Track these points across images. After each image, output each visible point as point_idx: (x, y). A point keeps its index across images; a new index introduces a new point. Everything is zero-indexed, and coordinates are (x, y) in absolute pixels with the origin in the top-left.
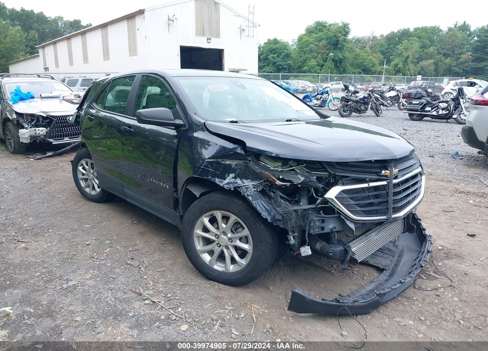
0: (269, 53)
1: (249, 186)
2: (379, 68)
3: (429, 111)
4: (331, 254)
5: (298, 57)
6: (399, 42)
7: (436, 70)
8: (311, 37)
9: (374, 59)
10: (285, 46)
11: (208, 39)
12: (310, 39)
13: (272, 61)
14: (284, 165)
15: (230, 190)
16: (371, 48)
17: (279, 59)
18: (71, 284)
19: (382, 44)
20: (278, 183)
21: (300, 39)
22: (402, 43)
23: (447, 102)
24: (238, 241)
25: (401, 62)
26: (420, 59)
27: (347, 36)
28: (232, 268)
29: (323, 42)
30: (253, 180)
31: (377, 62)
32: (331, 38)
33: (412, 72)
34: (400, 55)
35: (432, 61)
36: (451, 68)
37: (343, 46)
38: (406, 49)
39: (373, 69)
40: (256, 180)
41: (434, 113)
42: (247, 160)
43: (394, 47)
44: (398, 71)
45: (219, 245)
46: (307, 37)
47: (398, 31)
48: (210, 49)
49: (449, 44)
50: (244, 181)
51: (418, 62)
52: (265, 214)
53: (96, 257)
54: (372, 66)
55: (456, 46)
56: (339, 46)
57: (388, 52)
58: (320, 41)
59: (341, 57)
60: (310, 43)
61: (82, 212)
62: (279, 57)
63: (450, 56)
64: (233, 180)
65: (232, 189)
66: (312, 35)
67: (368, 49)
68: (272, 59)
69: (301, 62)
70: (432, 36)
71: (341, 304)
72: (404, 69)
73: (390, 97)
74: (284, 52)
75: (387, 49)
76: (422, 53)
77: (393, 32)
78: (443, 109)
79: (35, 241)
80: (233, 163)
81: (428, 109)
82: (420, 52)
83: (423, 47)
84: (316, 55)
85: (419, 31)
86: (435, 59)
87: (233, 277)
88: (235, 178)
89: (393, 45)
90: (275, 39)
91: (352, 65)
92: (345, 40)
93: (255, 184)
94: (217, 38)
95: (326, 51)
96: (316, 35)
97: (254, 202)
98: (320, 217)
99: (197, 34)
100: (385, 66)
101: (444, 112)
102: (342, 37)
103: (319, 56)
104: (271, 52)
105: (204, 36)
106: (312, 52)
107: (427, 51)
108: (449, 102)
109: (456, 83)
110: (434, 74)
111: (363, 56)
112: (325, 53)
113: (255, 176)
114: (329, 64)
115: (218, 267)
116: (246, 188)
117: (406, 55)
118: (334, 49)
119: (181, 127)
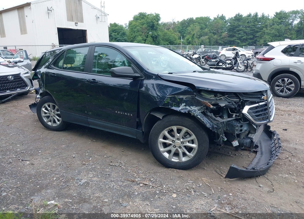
0: (112, 32)
1: (195, 110)
2: (178, 41)
3: (221, 66)
4: (245, 144)
5: (130, 35)
6: (188, 26)
7: (209, 42)
8: (138, 22)
9: (176, 36)
10: (121, 28)
11: (76, 23)
12: (137, 24)
13: (114, 37)
14: (215, 96)
15: (185, 113)
16: (173, 29)
17: (119, 36)
18: (83, 181)
19: (179, 27)
20: (212, 107)
21: (130, 23)
22: (190, 26)
23: (230, 60)
24: (188, 143)
25: (190, 37)
26: (200, 36)
27: (158, 22)
28: (184, 159)
29: (145, 26)
30: (196, 106)
31: (177, 38)
32: (149, 23)
33: (197, 43)
34: (189, 33)
35: (207, 37)
36: (217, 41)
37: (157, 28)
38: (193, 30)
39: (175, 42)
40: (198, 106)
41: (224, 66)
42: (193, 94)
43: (186, 29)
44: (189, 43)
45: (175, 146)
46: (135, 22)
47: (187, 19)
48: (77, 30)
49: (215, 27)
50: (191, 107)
51: (200, 38)
52: (208, 125)
53: (87, 164)
54: (175, 40)
55: (219, 28)
56: (154, 28)
57: (182, 31)
58: (143, 24)
59: (156, 35)
60: (137, 26)
61: (52, 138)
62: (118, 34)
63: (216, 34)
64: (185, 107)
65: (187, 112)
66: (137, 21)
67: (171, 29)
68: (114, 36)
69: (133, 38)
70: (206, 22)
71: (255, 170)
72: (192, 41)
73: (195, 58)
74: (121, 32)
75: (182, 30)
76: (201, 32)
77: (184, 20)
78: (229, 64)
79: (34, 159)
80: (184, 97)
81: (221, 64)
82: (200, 32)
83: (201, 29)
84: (141, 33)
85: (198, 20)
86: (208, 35)
87: (185, 165)
88: (185, 106)
89: (185, 28)
90: (115, 24)
91: (163, 40)
92: (158, 24)
93: (198, 108)
94: (82, 22)
95: (147, 31)
96: (140, 21)
97: (202, 119)
98: (240, 124)
99: (68, 20)
100: (182, 40)
101: (230, 66)
102: (156, 23)
103: (143, 34)
104: (113, 31)
105: (73, 21)
106: (138, 31)
107: (204, 31)
108: (232, 60)
109: (227, 49)
110: (209, 44)
111: (169, 34)
112: (146, 32)
113: (198, 104)
114: (150, 39)
115: (175, 160)
116: (194, 111)
117: (193, 33)
118: (151, 30)
119: (138, 78)
